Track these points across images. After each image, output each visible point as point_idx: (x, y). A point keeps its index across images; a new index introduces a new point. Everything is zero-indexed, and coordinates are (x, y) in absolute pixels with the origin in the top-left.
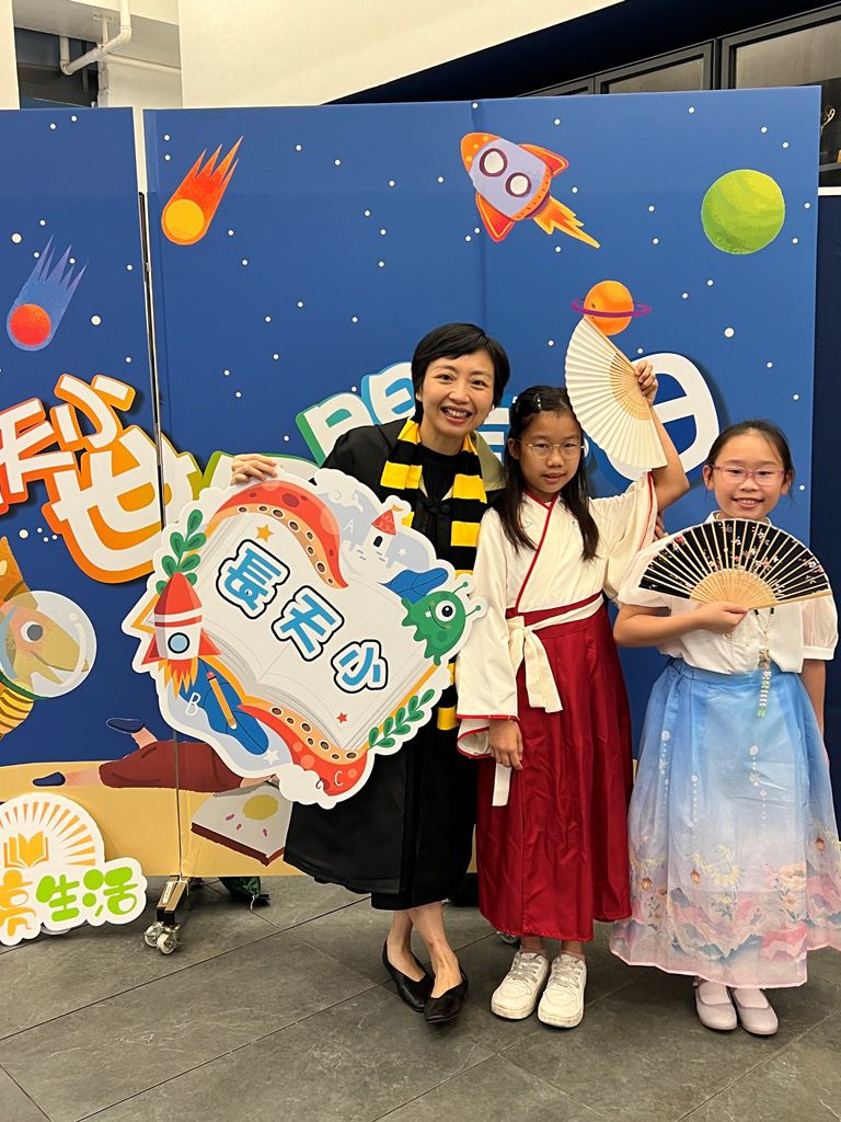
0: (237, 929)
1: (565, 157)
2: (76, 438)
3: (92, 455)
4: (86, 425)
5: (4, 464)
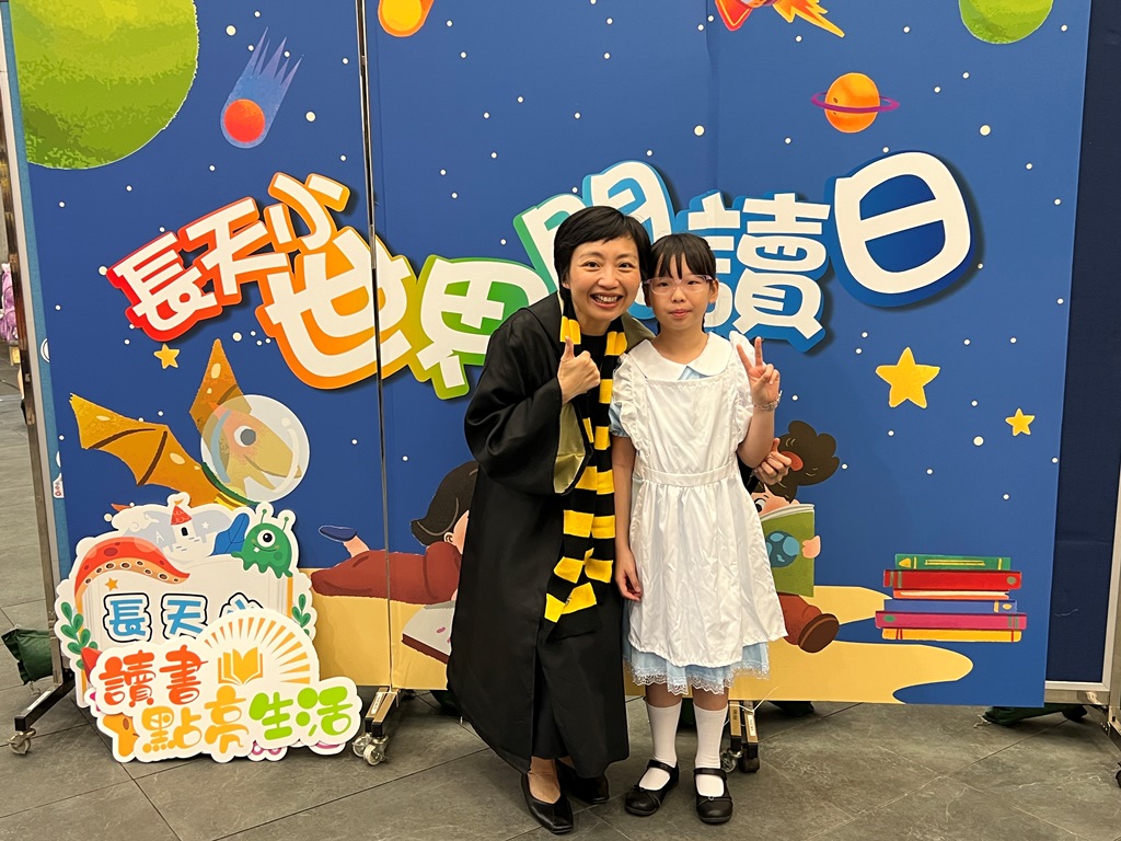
0: (445, 743)
2: (290, 240)
3: (306, 258)
4: (299, 226)
5: (218, 265)
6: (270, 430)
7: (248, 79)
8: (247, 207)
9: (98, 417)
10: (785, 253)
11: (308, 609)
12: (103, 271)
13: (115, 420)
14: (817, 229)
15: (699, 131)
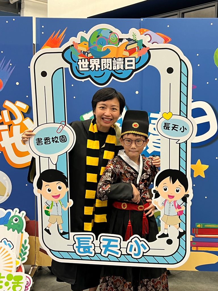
0: (53, 284)
1: (170, 37)
2: (9, 121)
3: (14, 127)
4: (12, 117)
15: (137, 92)
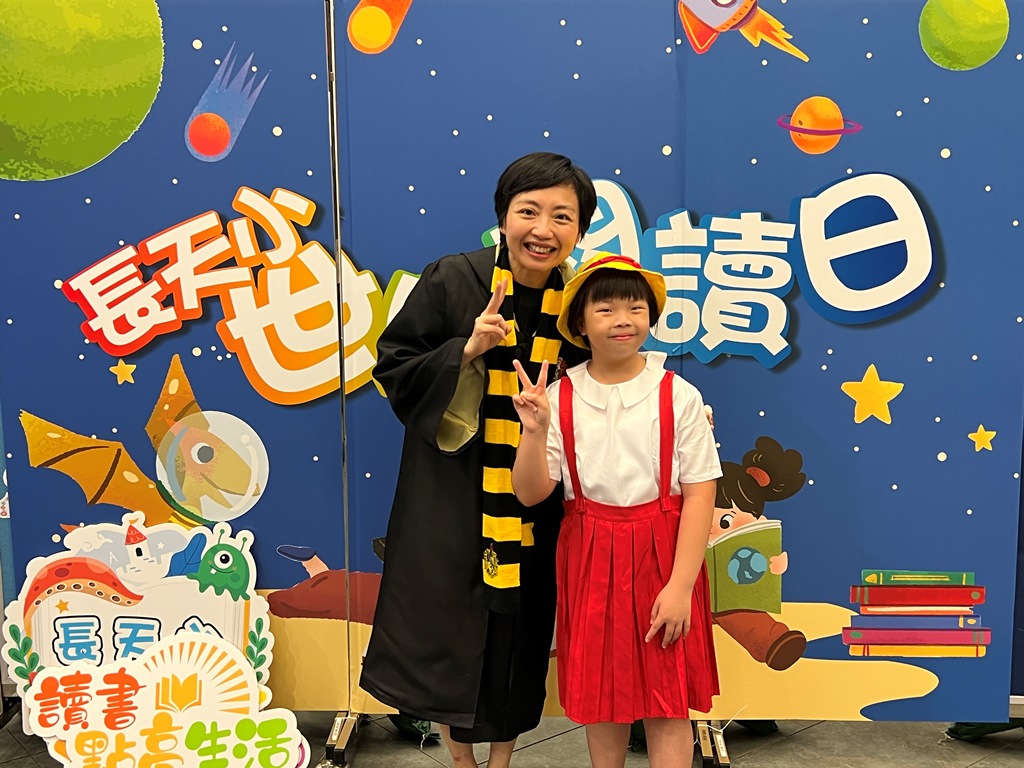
2: (253, 253)
3: (270, 272)
4: (264, 240)
5: (178, 279)
6: (229, 447)
7: (214, 93)
8: (210, 220)
9: (49, 434)
10: (751, 271)
11: (266, 633)
12: (58, 284)
13: (66, 437)
14: (783, 247)
